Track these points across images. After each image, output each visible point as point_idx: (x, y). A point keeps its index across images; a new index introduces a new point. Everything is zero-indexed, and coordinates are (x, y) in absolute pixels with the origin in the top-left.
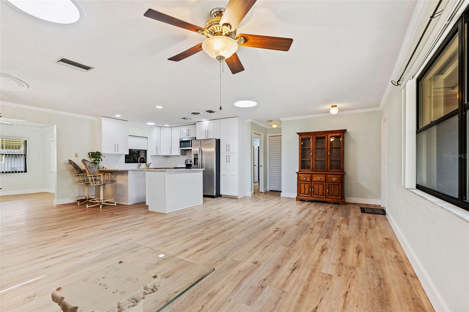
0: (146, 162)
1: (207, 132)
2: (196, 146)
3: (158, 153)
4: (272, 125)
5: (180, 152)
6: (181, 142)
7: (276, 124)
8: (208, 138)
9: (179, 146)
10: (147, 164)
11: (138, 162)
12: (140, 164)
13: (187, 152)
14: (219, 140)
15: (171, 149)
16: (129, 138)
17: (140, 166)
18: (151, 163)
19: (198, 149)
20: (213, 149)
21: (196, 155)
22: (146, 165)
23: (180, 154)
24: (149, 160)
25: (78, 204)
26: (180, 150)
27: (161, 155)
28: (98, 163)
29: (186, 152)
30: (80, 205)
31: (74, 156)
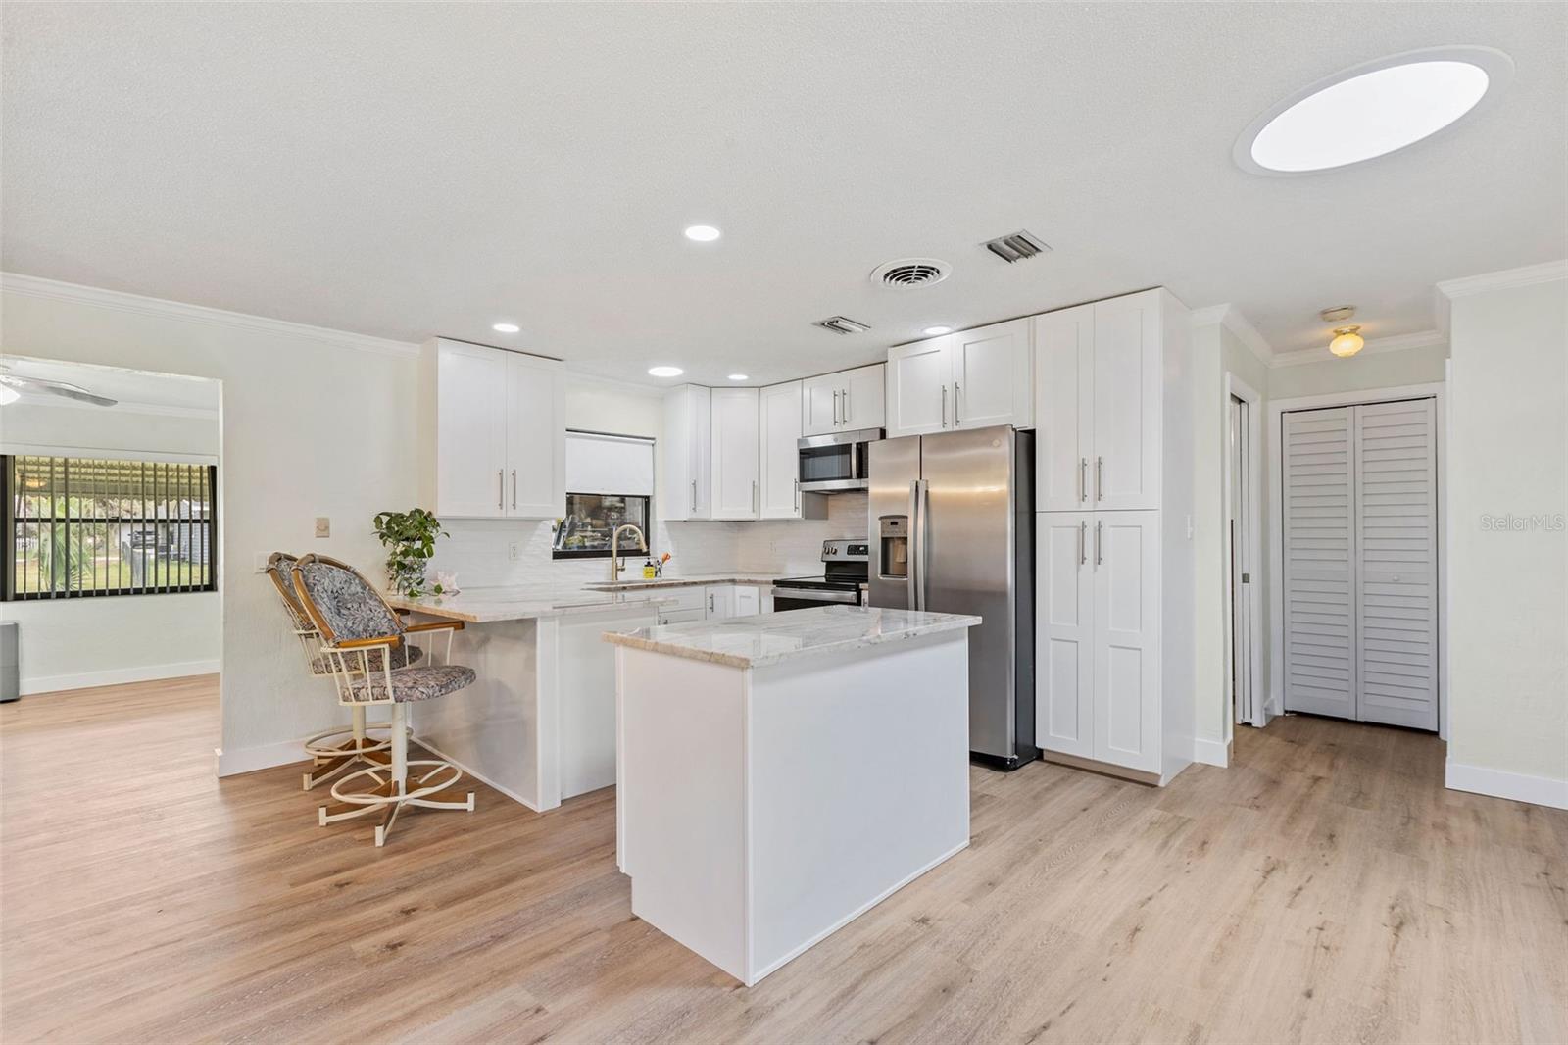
0: (647, 554)
1: (952, 396)
2: (894, 474)
3: (697, 508)
4: (1328, 342)
5: (799, 504)
6: (806, 454)
7: (1354, 331)
8: (956, 429)
9: (796, 475)
10: (652, 561)
11: (609, 554)
12: (620, 560)
13: (832, 501)
14: (1031, 434)
15: (756, 489)
16: (568, 436)
17: (618, 570)
18: (667, 557)
19: (905, 489)
20: (999, 487)
21: (894, 521)
22: (649, 564)
23: (798, 515)
24: (662, 542)
25: (306, 788)
26: (799, 494)
27: (716, 516)
28: (416, 566)
29: (827, 500)
30: (314, 788)
31: (314, 531)
